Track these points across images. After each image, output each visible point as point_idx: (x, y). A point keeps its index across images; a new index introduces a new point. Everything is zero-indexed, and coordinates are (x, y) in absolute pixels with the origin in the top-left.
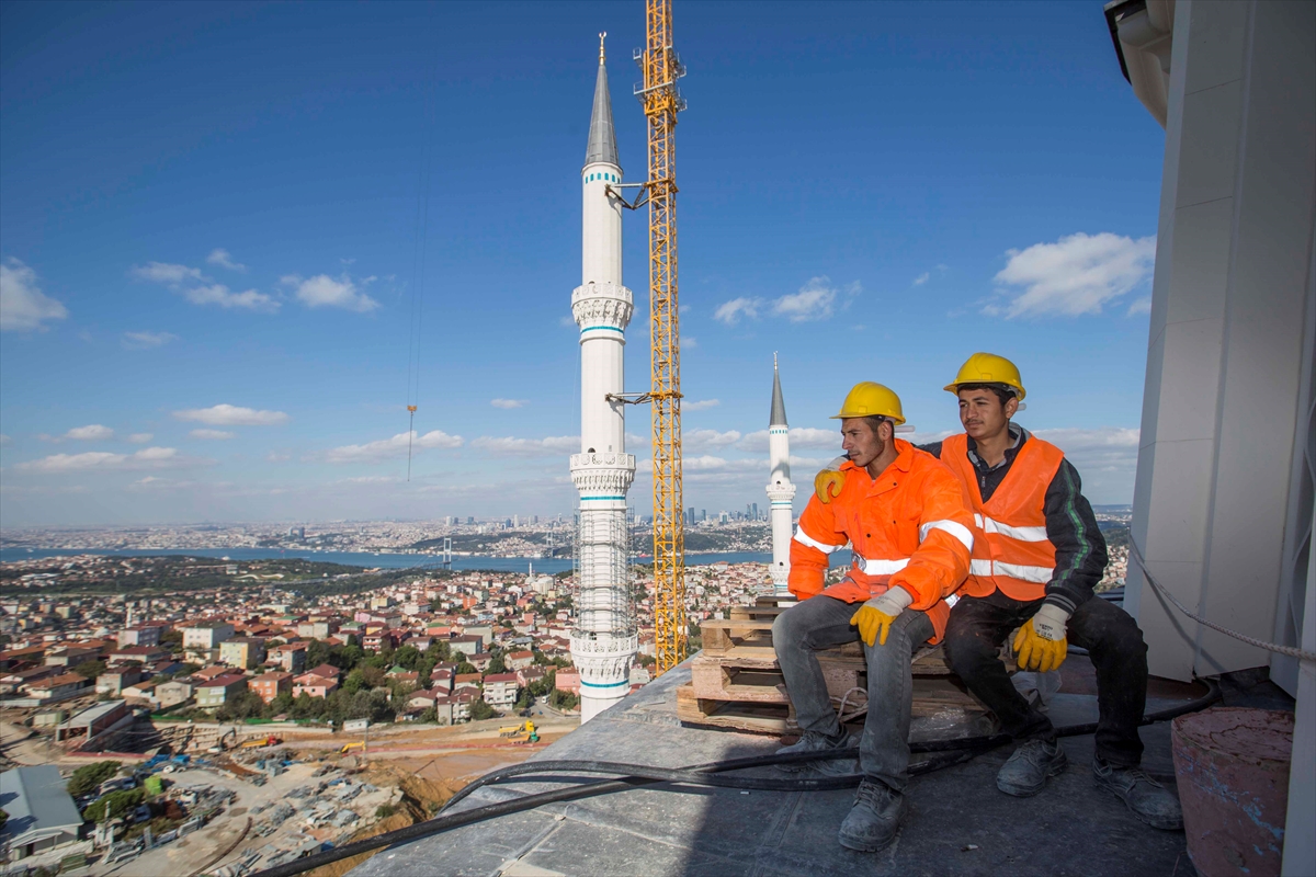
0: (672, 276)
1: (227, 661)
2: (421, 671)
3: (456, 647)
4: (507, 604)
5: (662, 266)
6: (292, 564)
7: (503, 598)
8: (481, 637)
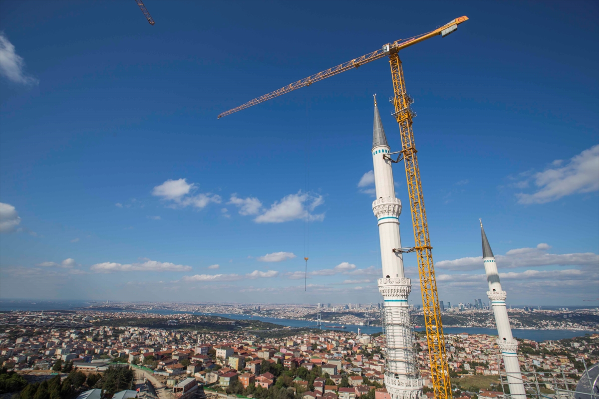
0: (419, 191)
1: (231, 365)
2: (309, 381)
3: (325, 370)
4: (348, 349)
5: (414, 187)
6: (256, 322)
7: (346, 346)
8: (336, 366)
